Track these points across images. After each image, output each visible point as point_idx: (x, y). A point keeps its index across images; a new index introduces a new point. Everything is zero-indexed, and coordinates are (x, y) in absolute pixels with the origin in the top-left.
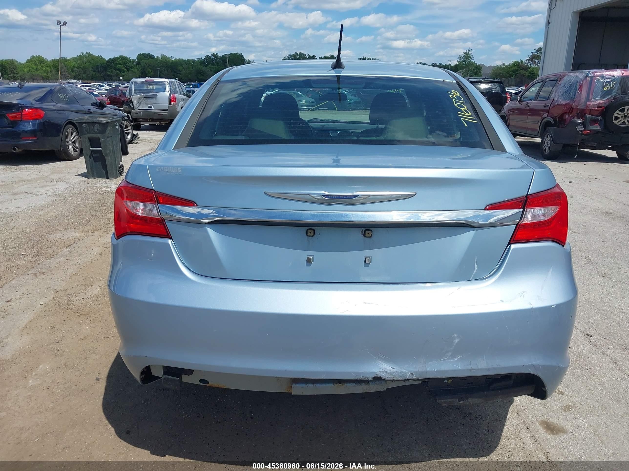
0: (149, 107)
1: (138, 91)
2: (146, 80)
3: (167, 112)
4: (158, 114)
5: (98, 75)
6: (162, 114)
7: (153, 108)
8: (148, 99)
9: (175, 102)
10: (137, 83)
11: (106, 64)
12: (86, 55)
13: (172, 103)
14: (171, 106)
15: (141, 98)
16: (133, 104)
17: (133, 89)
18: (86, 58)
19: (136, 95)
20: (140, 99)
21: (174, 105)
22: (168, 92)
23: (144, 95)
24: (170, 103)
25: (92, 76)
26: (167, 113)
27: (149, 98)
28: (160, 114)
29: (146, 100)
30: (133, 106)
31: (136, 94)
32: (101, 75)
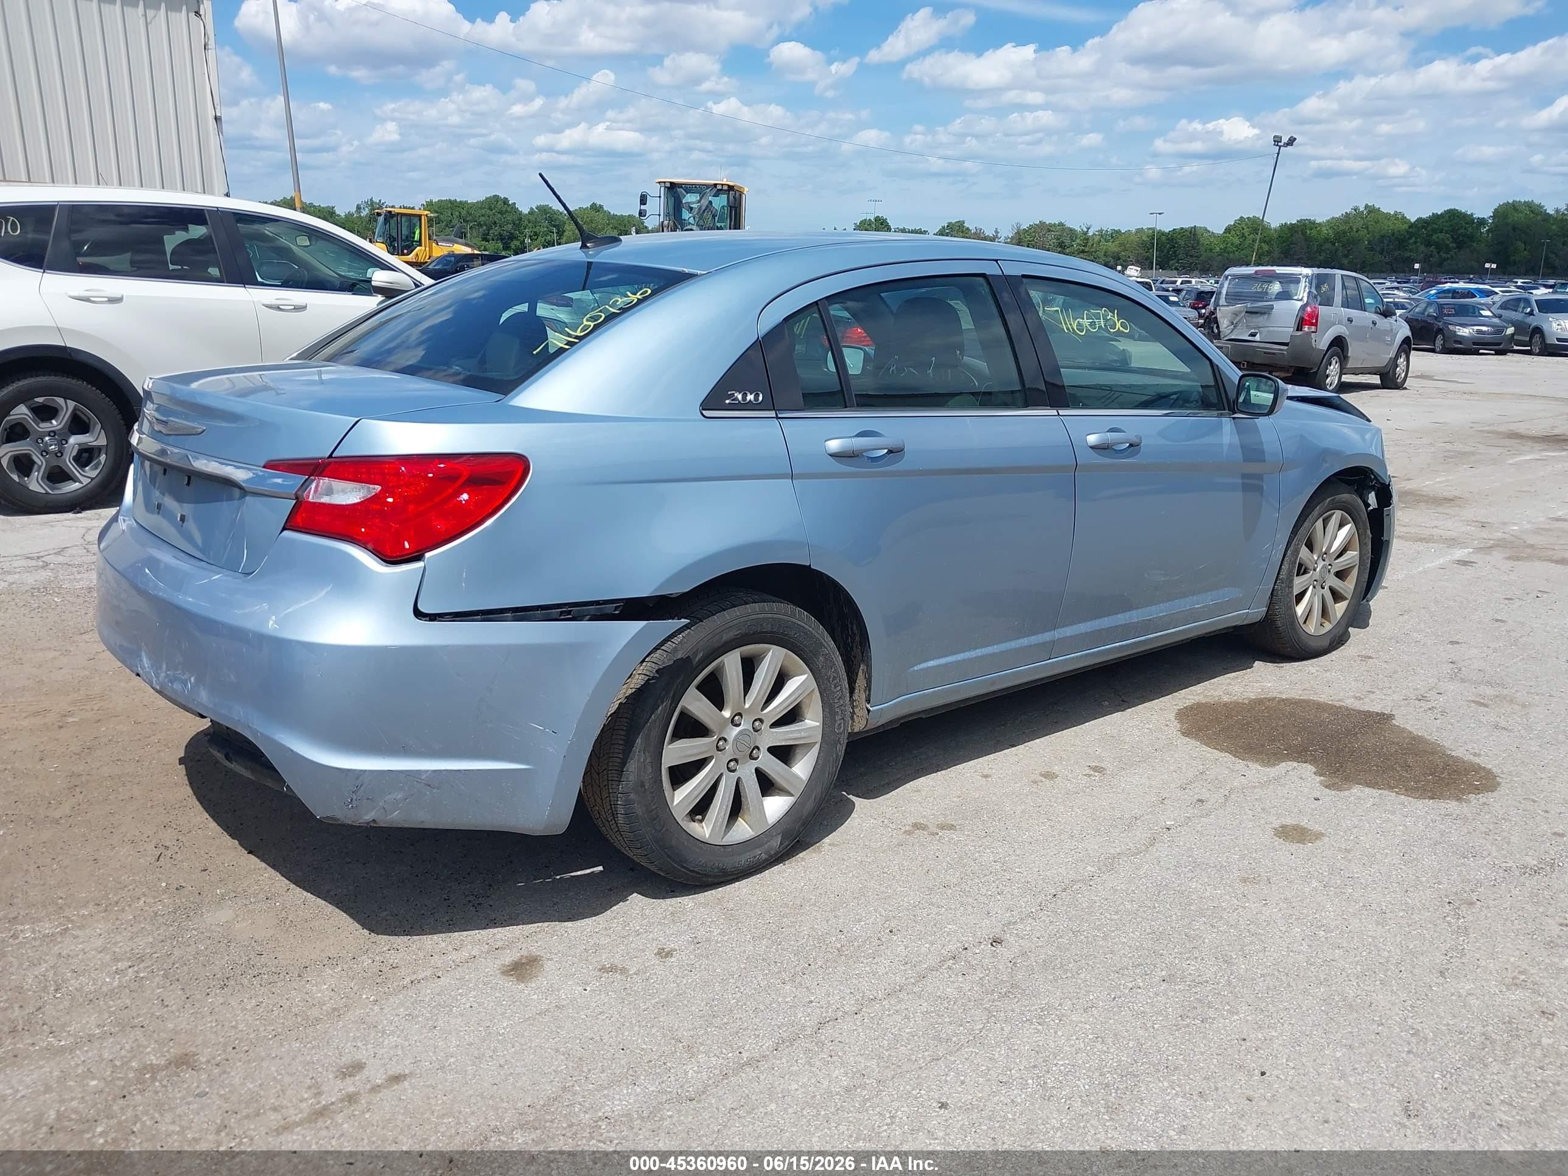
0: (1253, 335)
1: (1234, 297)
2: (1256, 272)
3: (1286, 348)
4: (1265, 353)
5: (1378, 257)
6: (1274, 354)
7: (1257, 338)
8: (1254, 315)
9: (1316, 324)
10: (1235, 277)
11: (1407, 232)
12: (1362, 212)
13: (1306, 328)
14: (1299, 333)
15: (1241, 312)
16: (1218, 327)
17: (1224, 291)
18: (1362, 218)
19: (1228, 306)
20: (1236, 314)
21: (1309, 334)
22: (1301, 300)
23: (1246, 307)
24: (1299, 328)
25: (1364, 262)
26: (1286, 350)
27: (1256, 313)
28: (1269, 353)
29: (1250, 318)
30: (1219, 332)
31: (1229, 304)
32: (1387, 260)
